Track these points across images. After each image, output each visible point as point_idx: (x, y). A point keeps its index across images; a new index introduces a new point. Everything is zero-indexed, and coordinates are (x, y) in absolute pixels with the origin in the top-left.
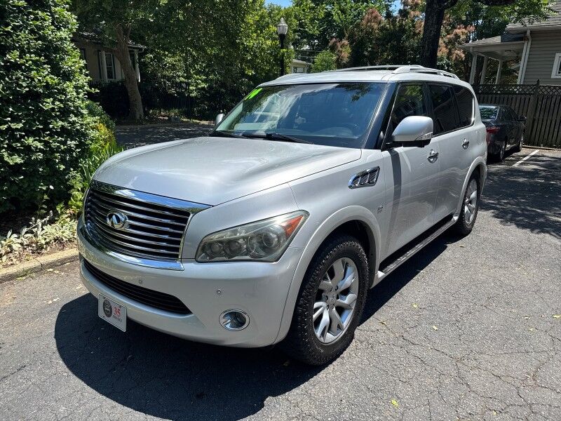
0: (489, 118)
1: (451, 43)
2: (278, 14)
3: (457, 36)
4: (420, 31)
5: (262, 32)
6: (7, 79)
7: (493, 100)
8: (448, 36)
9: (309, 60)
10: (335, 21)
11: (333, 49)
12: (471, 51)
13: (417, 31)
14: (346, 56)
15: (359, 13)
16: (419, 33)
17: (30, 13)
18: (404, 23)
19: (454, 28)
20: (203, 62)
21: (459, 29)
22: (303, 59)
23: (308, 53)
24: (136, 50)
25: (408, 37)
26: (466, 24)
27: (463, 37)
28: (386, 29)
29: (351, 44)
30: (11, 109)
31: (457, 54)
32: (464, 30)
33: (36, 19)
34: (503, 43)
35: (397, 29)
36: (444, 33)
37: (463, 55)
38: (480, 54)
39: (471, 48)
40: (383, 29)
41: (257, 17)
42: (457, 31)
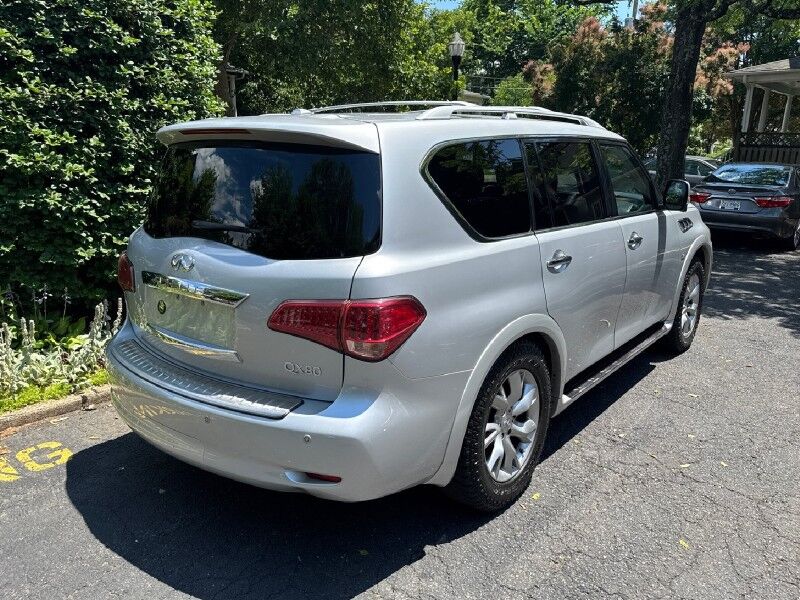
0: (776, 184)
1: (711, 68)
2: (444, 24)
3: (722, 59)
4: (664, 51)
5: (424, 52)
6: (148, 129)
7: (780, 155)
8: (709, 58)
9: (484, 92)
10: (526, 33)
11: (529, 76)
12: (744, 81)
13: (660, 52)
14: (549, 87)
15: (563, 22)
16: (663, 55)
17: (173, 44)
18: (640, 40)
19: (717, 46)
20: (331, 95)
21: (725, 47)
22: (475, 90)
23: (482, 80)
24: (233, 76)
25: (647, 60)
26: (736, 40)
27: (732, 60)
28: (613, 48)
29: (557, 69)
30: (151, 168)
31: (721, 86)
32: (733, 50)
33: (179, 51)
34: (793, 70)
35: (630, 48)
36: (702, 54)
37: (731, 87)
38: (757, 85)
39: (744, 78)
40: (607, 48)
41: (415, 29)
42: (723, 51)
